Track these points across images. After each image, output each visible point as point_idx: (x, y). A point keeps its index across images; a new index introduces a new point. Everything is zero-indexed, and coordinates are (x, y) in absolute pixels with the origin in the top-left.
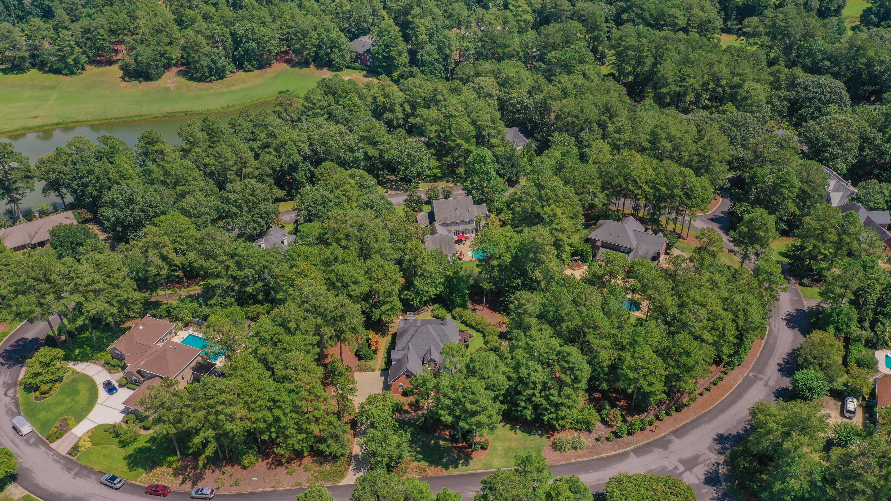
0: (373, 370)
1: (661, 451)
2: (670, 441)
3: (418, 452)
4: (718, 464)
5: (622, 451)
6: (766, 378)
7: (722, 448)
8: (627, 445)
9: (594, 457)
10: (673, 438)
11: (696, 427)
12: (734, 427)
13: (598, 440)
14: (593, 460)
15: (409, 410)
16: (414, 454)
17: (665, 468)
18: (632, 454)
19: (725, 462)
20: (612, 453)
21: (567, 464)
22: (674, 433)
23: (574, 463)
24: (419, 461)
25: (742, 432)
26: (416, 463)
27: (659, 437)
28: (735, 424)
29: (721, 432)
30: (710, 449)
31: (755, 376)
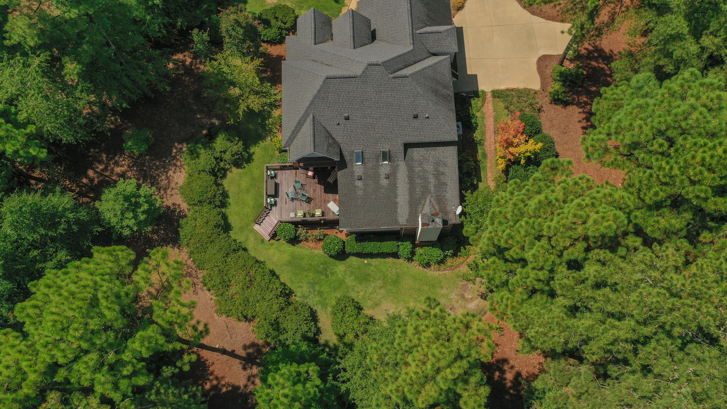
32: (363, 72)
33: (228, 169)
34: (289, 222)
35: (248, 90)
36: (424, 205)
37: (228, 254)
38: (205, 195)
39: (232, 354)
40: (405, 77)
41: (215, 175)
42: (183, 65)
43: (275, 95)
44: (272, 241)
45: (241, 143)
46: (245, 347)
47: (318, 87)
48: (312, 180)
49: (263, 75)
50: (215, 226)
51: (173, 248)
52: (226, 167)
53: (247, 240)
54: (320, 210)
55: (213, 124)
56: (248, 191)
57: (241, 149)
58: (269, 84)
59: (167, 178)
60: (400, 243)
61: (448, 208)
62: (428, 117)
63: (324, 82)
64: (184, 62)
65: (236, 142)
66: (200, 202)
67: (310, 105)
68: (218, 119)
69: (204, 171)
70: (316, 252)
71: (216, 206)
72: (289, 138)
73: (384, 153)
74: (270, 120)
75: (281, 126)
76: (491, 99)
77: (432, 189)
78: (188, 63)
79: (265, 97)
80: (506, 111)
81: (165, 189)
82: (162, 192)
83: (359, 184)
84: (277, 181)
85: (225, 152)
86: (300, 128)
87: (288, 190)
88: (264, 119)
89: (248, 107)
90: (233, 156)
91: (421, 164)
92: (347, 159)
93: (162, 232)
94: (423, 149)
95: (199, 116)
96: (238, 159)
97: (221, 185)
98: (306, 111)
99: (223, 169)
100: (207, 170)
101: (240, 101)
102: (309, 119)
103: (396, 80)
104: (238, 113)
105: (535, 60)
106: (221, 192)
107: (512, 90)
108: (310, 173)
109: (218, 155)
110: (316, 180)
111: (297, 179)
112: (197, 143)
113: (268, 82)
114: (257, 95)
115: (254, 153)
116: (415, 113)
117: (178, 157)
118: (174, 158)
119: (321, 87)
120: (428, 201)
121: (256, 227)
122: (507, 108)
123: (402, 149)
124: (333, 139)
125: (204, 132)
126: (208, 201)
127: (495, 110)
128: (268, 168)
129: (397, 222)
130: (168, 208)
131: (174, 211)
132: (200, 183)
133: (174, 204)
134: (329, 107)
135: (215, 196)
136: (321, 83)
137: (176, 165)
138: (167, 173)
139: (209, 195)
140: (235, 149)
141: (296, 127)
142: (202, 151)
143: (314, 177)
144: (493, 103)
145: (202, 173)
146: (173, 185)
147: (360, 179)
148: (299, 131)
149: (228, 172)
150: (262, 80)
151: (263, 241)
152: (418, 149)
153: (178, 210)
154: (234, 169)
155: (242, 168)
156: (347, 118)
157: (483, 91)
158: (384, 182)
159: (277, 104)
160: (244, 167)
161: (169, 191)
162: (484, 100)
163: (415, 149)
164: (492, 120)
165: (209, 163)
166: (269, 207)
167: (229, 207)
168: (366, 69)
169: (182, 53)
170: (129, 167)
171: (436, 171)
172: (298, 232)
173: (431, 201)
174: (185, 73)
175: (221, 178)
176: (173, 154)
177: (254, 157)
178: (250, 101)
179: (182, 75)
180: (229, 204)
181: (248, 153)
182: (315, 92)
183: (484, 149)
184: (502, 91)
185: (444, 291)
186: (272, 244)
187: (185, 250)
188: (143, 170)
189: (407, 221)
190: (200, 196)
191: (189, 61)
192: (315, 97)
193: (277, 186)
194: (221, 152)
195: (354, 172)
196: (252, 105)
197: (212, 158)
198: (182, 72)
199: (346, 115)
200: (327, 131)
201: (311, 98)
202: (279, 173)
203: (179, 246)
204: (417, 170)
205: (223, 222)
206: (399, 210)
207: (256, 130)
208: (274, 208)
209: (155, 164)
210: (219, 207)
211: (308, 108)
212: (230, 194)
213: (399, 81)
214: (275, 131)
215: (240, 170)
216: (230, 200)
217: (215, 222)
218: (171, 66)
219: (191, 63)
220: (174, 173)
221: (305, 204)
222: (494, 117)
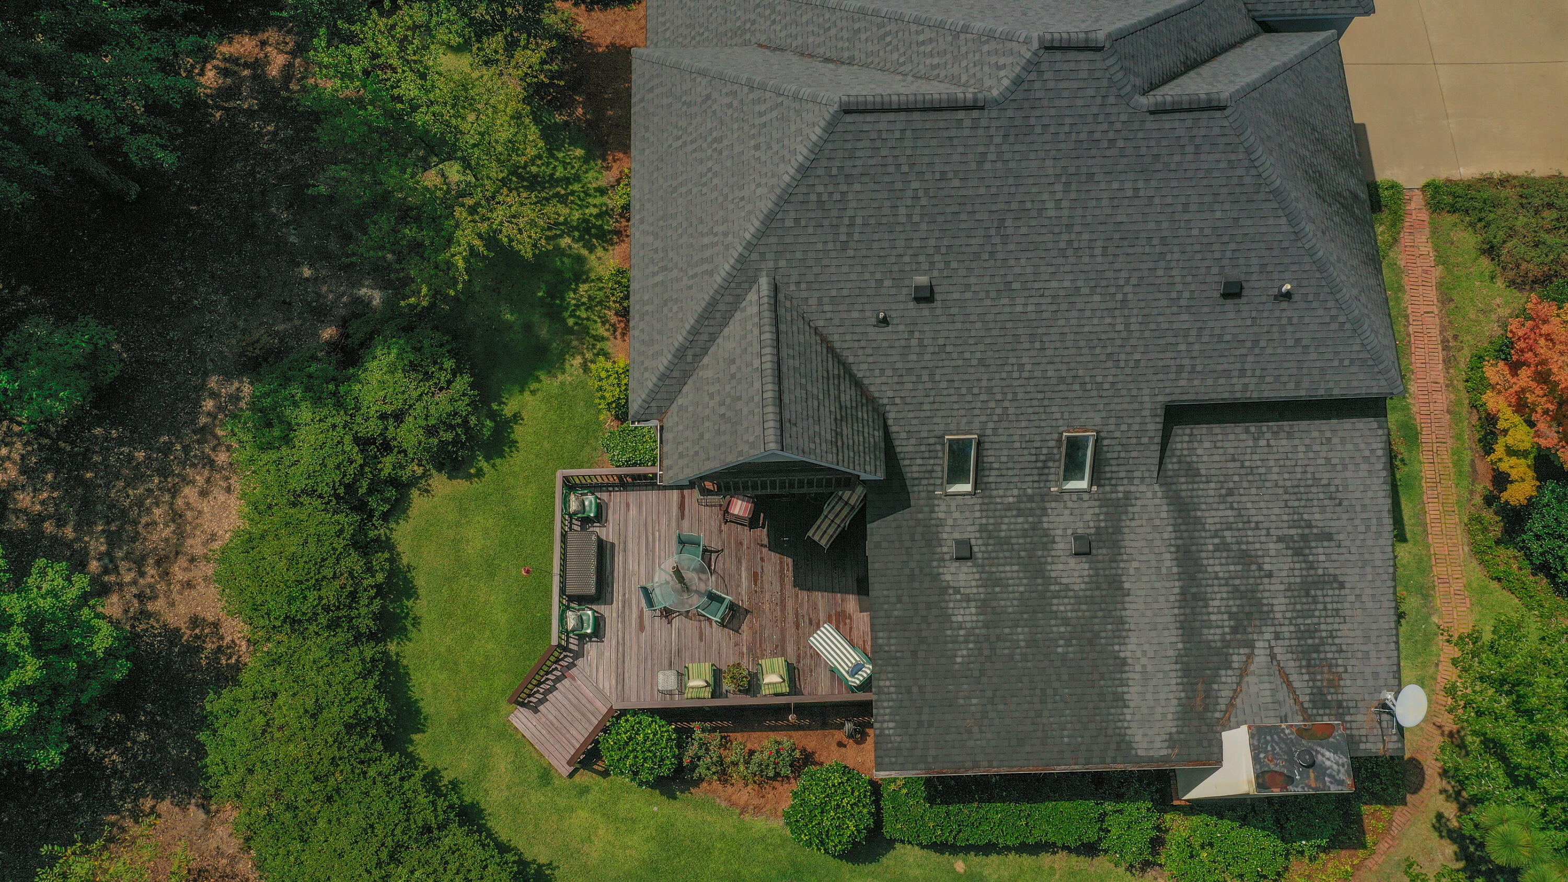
32: (1018, 82)
33: (414, 481)
34: (652, 712)
35: (495, 172)
36: (1243, 672)
37: (399, 846)
38: (312, 596)
40: (1213, 106)
41: (361, 507)
42: (254, 77)
43: (602, 191)
44: (585, 778)
45: (462, 383)
47: (801, 153)
48: (746, 534)
49: (559, 118)
50: (349, 727)
51: (182, 806)
52: (405, 474)
53: (483, 769)
54: (779, 662)
55: (362, 304)
56: (490, 567)
57: (462, 406)
58: (579, 152)
59: (176, 516)
60: (1109, 806)
61: (1351, 688)
62: (1288, 295)
63: (831, 127)
64: (258, 65)
65: (443, 377)
66: (292, 621)
67: (761, 234)
68: (384, 284)
69: (311, 492)
70: (760, 824)
71: (358, 637)
72: (663, 377)
73: (1074, 447)
74: (583, 288)
75: (625, 313)
76: (1425, 216)
77: (1280, 604)
78: (273, 71)
79: (563, 199)
80: (1485, 262)
81: (164, 562)
82: (151, 571)
83: (960, 575)
84: (608, 533)
85: (398, 417)
86: (713, 338)
87: (650, 576)
88: (558, 288)
89: (491, 240)
90: (431, 431)
91: (1230, 492)
92: (912, 469)
93: (142, 736)
94: (1240, 428)
95: (307, 272)
96: (455, 442)
97: (386, 545)
98: (742, 260)
99: (394, 481)
100: (323, 488)
101: (460, 213)
102: (752, 296)
103: (1167, 122)
104: (449, 265)
106: (380, 577)
107: (1504, 181)
108: (739, 507)
109: (373, 427)
110: (762, 534)
111: (686, 532)
112: (286, 381)
113: (574, 143)
114: (530, 188)
115: (516, 417)
116: (1234, 274)
117: (220, 432)
118: (207, 433)
119: (817, 152)
120: (1261, 659)
121: (521, 719)
122: (1490, 251)
123: (1154, 427)
124: (857, 384)
125: (328, 333)
126: (323, 620)
127: (1441, 259)
128: (570, 486)
129: (1124, 745)
130: (173, 635)
131: (193, 650)
132: (292, 545)
133: (195, 621)
134: (845, 246)
135: (353, 595)
136: (816, 133)
137: (211, 463)
138: (174, 492)
139: (329, 593)
140: (441, 403)
141: (694, 332)
142: (305, 414)
143: (753, 523)
144: (1434, 231)
145: (305, 499)
146: (194, 545)
147: (965, 554)
148: (705, 351)
149: (415, 493)
150: (551, 135)
151: (546, 776)
152: (1217, 428)
153: (210, 646)
154: (440, 483)
155: (469, 477)
156: (925, 296)
157: (1393, 186)
158: (1071, 571)
159: (610, 224)
160: (480, 473)
161: (178, 572)
162: (1396, 221)
163: (1203, 429)
164: (1433, 294)
165: (331, 463)
166: (574, 644)
167: (413, 634)
168: (1033, 65)
169: (254, 32)
170: (24, 470)
171: (1294, 525)
172: (692, 750)
173: (1273, 656)
174: (263, 107)
175: (385, 517)
176: (203, 420)
177: (519, 433)
178: (499, 214)
179: (251, 114)
180: (416, 622)
181: (493, 415)
182: (787, 173)
183: (1406, 408)
184: (1469, 185)
186: (584, 791)
187: (230, 813)
188: (81, 481)
189: (1171, 742)
190: (291, 600)
191: (278, 61)
192: (785, 199)
193: (603, 550)
194: (383, 417)
195: (941, 524)
196: (508, 230)
197: (348, 439)
198: (250, 103)
199: (922, 280)
200: (831, 349)
201: (766, 205)
202: (615, 500)
203: (207, 797)
204: (1212, 518)
205: (382, 706)
206: (1133, 693)
207: (528, 328)
208: (591, 649)
209: (130, 458)
210: (372, 636)
211: (750, 247)
212: (420, 581)
213: (1178, 125)
214: (602, 331)
215: (460, 485)
216: (421, 607)
217: (350, 709)
218: (210, 78)
219: (287, 73)
220: (203, 493)
221: (716, 633)
222: (1440, 285)
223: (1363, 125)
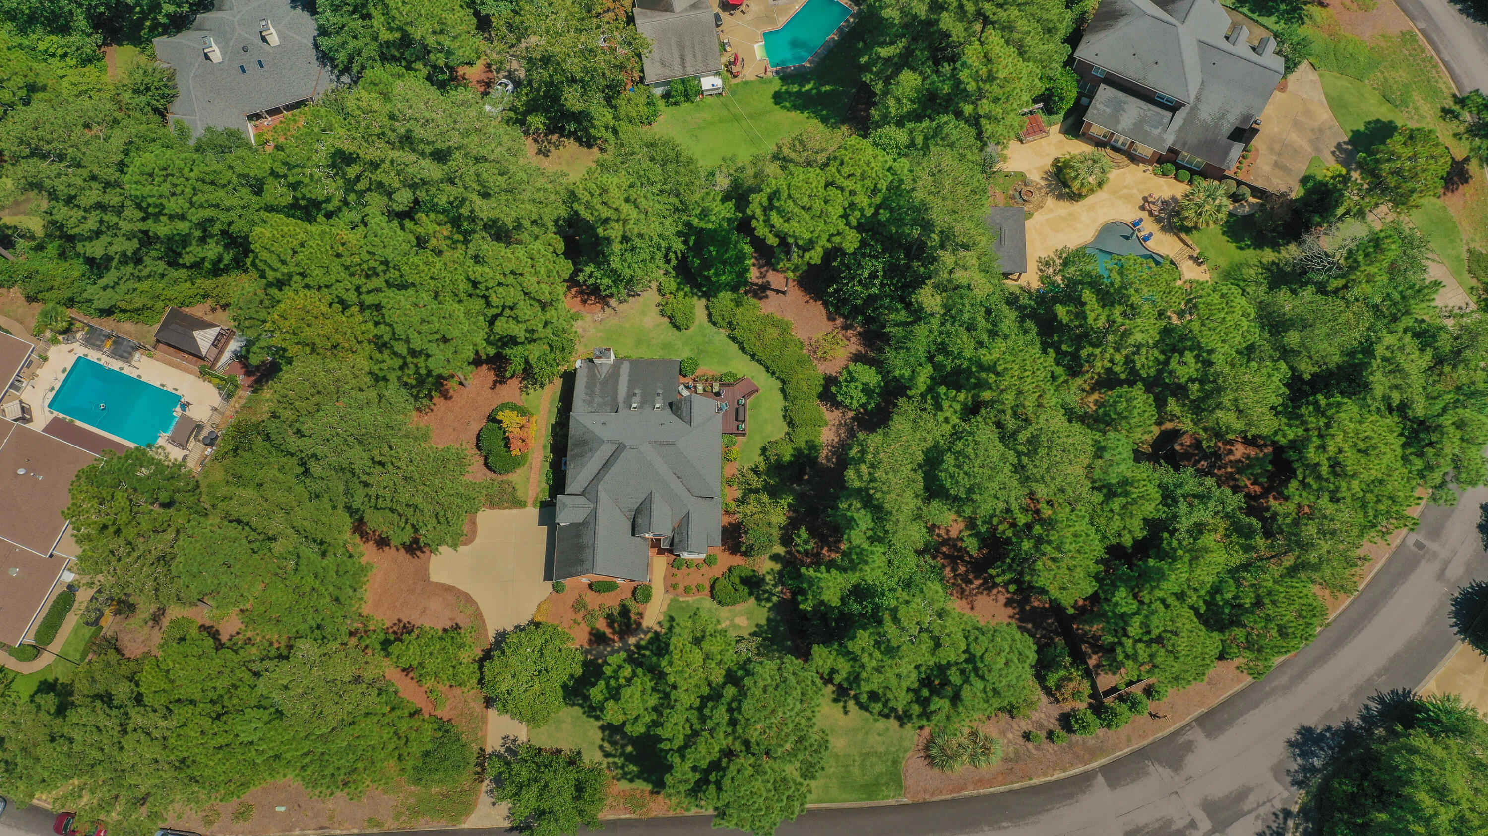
0: (519, 504)
1: (1165, 772)
2: (1189, 747)
3: (629, 758)
4: (1287, 814)
5: (1079, 769)
6: (1444, 553)
7: (1303, 769)
8: (1094, 753)
9: (1016, 786)
10: (1197, 735)
11: (1256, 705)
12: (1343, 707)
13: (1027, 736)
14: (1011, 791)
15: (608, 631)
16: (620, 761)
17: (1169, 822)
18: (1100, 779)
19: (1304, 811)
20: (1058, 775)
21: (953, 800)
22: (1201, 720)
23: (971, 798)
24: (631, 781)
25: (1357, 722)
26: (624, 785)
27: (1167, 732)
28: (1345, 698)
29: (1310, 722)
30: (1276, 772)
31: (1419, 545)
39: (778, 292)
46: (767, 297)
53: (766, 378)
59: (839, 435)
64: (830, 550)
71: (794, 409)
76: (529, 500)
81: (840, 424)
83: (660, 391)
95: (812, 492)
105: (477, 541)
107: (505, 508)
117: (830, 454)
118: (834, 453)
125: (806, 477)
127: (528, 489)
137: (832, 447)
146: (834, 428)
147: (658, 395)
154: (777, 440)
158: (637, 391)
167: (782, 406)
174: (827, 538)
175: (790, 433)
176: (835, 457)
179: (830, 536)
181: (765, 454)
184: (516, 508)
185: (599, 335)
187: (819, 371)
191: (825, 551)
198: (831, 539)
203: (823, 375)
205: (786, 395)
210: (790, 407)
217: (794, 394)
223: (540, 524)
